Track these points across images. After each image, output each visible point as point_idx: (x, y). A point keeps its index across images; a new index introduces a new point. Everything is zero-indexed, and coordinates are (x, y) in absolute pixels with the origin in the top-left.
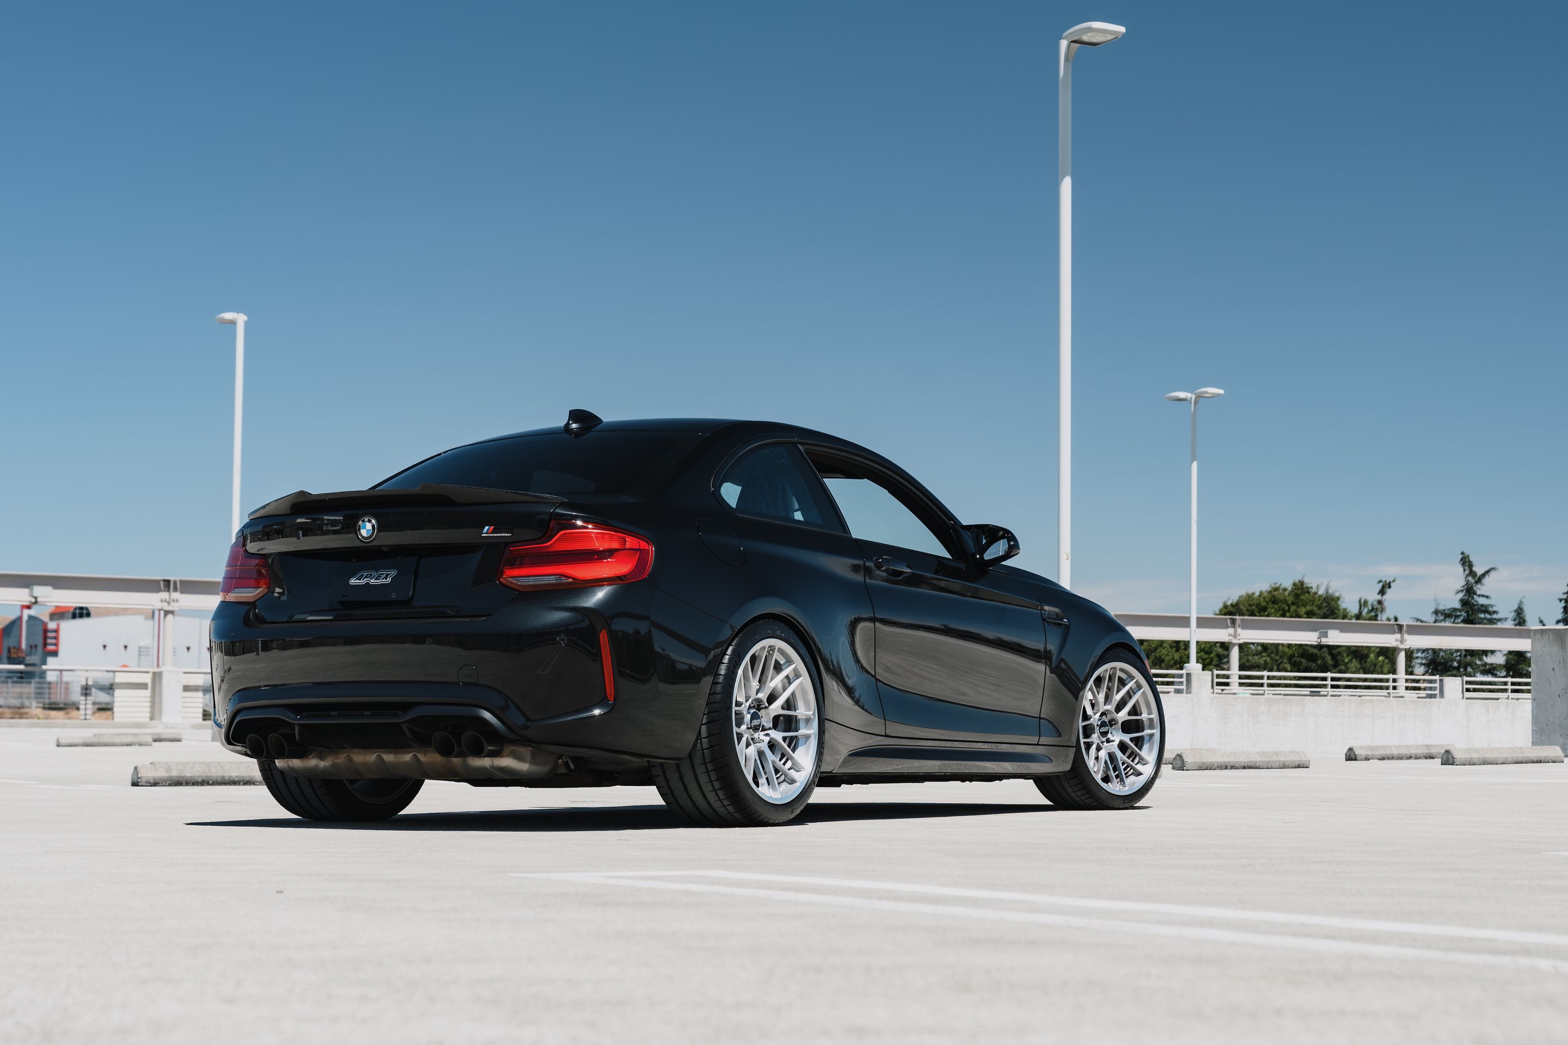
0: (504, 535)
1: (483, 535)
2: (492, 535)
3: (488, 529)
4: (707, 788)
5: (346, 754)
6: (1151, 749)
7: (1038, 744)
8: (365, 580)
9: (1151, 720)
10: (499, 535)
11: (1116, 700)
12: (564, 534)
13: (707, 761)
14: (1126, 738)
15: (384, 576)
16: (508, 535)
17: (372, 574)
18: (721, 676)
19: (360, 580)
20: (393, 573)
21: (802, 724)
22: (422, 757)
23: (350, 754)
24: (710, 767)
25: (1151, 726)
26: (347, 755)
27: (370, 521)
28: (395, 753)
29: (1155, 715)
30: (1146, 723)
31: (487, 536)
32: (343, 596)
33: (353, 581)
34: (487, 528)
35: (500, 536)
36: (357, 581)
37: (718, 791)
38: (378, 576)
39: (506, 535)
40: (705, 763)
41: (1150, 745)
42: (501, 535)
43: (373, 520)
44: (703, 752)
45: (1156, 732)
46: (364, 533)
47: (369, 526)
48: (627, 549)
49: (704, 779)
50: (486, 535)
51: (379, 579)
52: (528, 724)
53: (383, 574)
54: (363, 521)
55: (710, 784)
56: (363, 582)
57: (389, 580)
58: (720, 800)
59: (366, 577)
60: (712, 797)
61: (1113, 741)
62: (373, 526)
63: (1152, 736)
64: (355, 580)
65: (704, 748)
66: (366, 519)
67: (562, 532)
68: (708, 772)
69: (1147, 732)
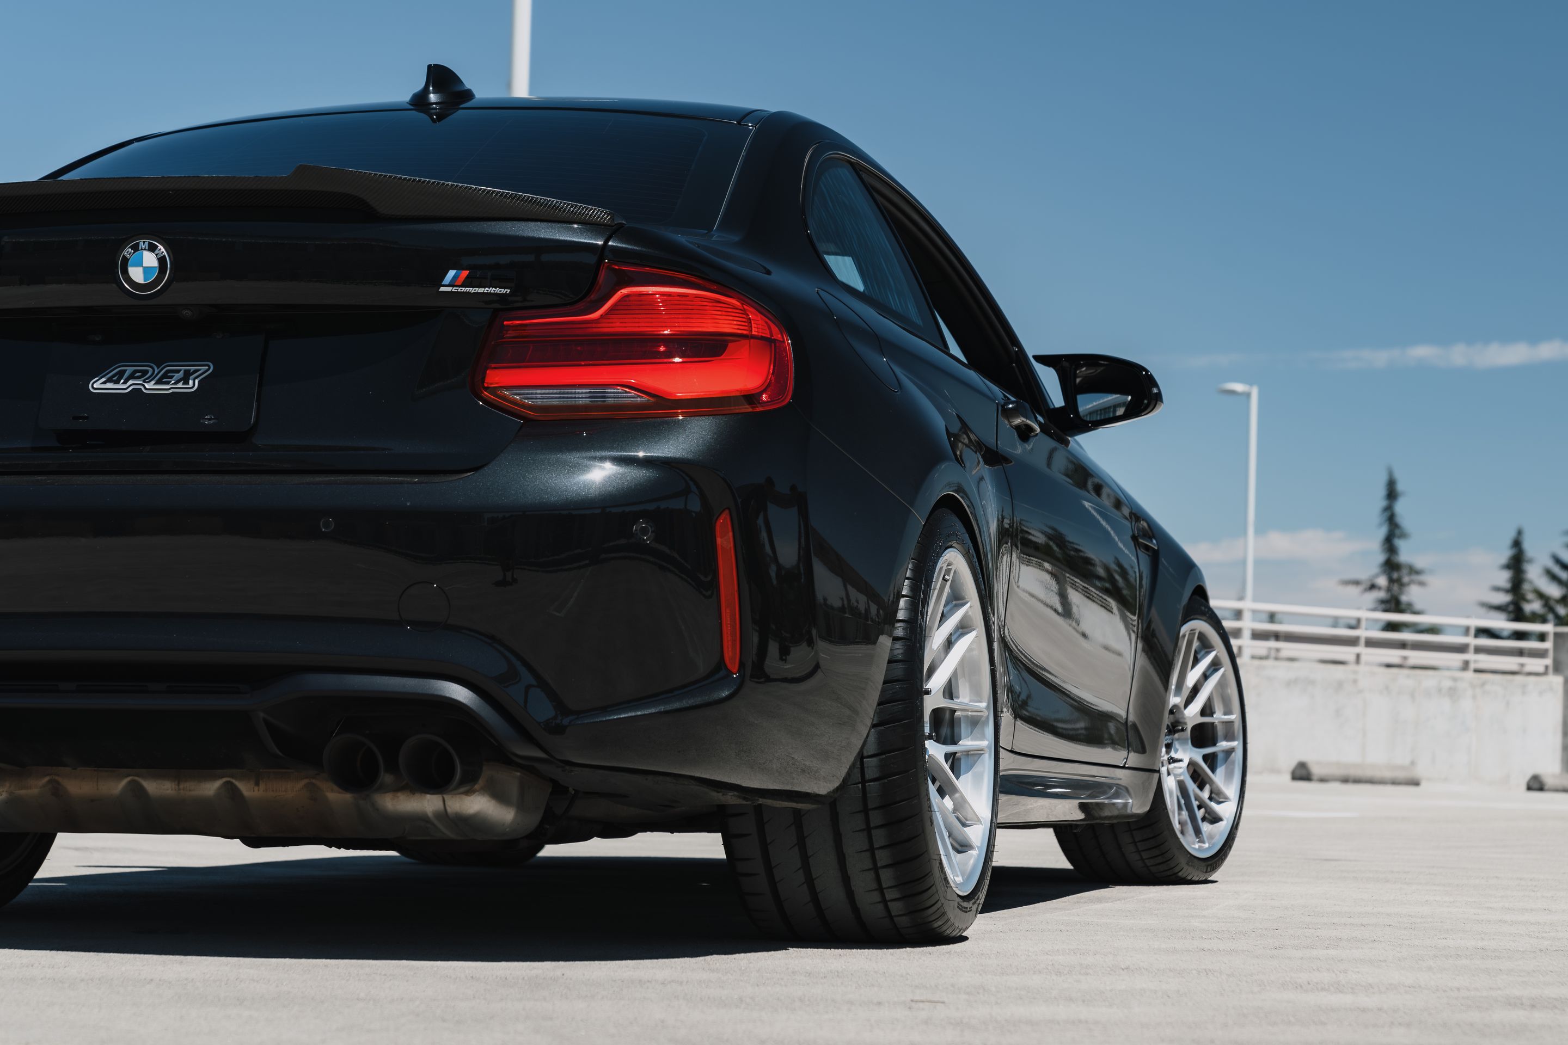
0: (492, 290)
1: (442, 289)
2: (464, 289)
3: (455, 277)
4: (858, 865)
5: (47, 779)
6: (1229, 776)
7: (1123, 767)
8: (130, 382)
9: (1230, 723)
10: (481, 290)
11: (1188, 688)
12: (628, 296)
13: (870, 806)
14: (1197, 755)
15: (181, 374)
16: (503, 291)
17: (147, 372)
18: (898, 625)
19: (117, 382)
20: (205, 369)
21: (964, 729)
22: (246, 789)
23: (60, 779)
24: (876, 818)
25: (1229, 737)
26: (49, 782)
27: (152, 248)
28: (178, 779)
29: (1235, 717)
30: (1220, 730)
31: (451, 292)
32: (76, 418)
33: (98, 385)
34: (452, 273)
35: (483, 293)
36: (109, 385)
37: (881, 872)
38: (165, 376)
39: (498, 290)
40: (865, 811)
41: (1226, 768)
42: (486, 290)
43: (160, 247)
44: (864, 787)
45: (1237, 744)
46: (136, 274)
47: (150, 260)
48: (754, 337)
49: (854, 844)
50: (449, 289)
51: (168, 383)
52: (566, 721)
53: (178, 371)
54: (136, 248)
55: (868, 854)
56: (123, 387)
57: (193, 385)
58: (881, 890)
59: (132, 377)
60: (862, 883)
61: (1181, 760)
62: (162, 260)
63: (1229, 752)
64: (104, 383)
65: (867, 777)
66: (143, 244)
67: (625, 291)
68: (868, 830)
69: (1223, 745)
